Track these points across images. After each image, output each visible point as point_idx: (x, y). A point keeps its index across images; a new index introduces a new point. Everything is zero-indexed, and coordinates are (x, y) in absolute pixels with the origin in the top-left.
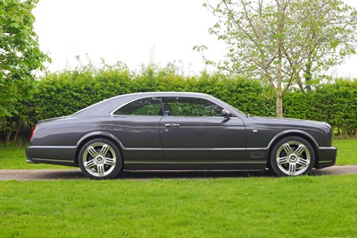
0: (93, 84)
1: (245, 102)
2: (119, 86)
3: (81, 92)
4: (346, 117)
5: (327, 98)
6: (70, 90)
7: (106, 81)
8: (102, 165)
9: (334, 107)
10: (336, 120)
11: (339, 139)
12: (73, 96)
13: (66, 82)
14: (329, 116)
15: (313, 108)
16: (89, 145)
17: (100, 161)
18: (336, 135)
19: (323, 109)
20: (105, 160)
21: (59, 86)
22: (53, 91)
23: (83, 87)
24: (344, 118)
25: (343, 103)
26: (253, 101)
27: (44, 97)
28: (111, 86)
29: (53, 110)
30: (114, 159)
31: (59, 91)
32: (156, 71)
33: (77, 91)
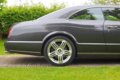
0: (29, 12)
2: (41, 13)
3: (23, 16)
6: (18, 14)
7: (35, 11)
8: (62, 55)
12: (19, 17)
13: (16, 10)
16: (52, 40)
17: (60, 52)
20: (64, 52)
21: (13, 12)
22: (10, 14)
23: (24, 13)
27: (6, 17)
28: (37, 13)
29: (10, 24)
30: (70, 51)
31: (12, 15)
32: (57, 6)
33: (21, 15)
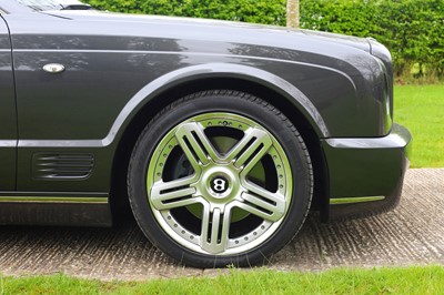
1: (253, 14)
4: (435, 45)
5: (402, 10)
9: (414, 26)
10: (417, 50)
11: (420, 83)
14: (405, 43)
15: (376, 28)
18: (415, 76)
19: (395, 30)
24: (431, 46)
25: (429, 19)
26: (267, 13)
